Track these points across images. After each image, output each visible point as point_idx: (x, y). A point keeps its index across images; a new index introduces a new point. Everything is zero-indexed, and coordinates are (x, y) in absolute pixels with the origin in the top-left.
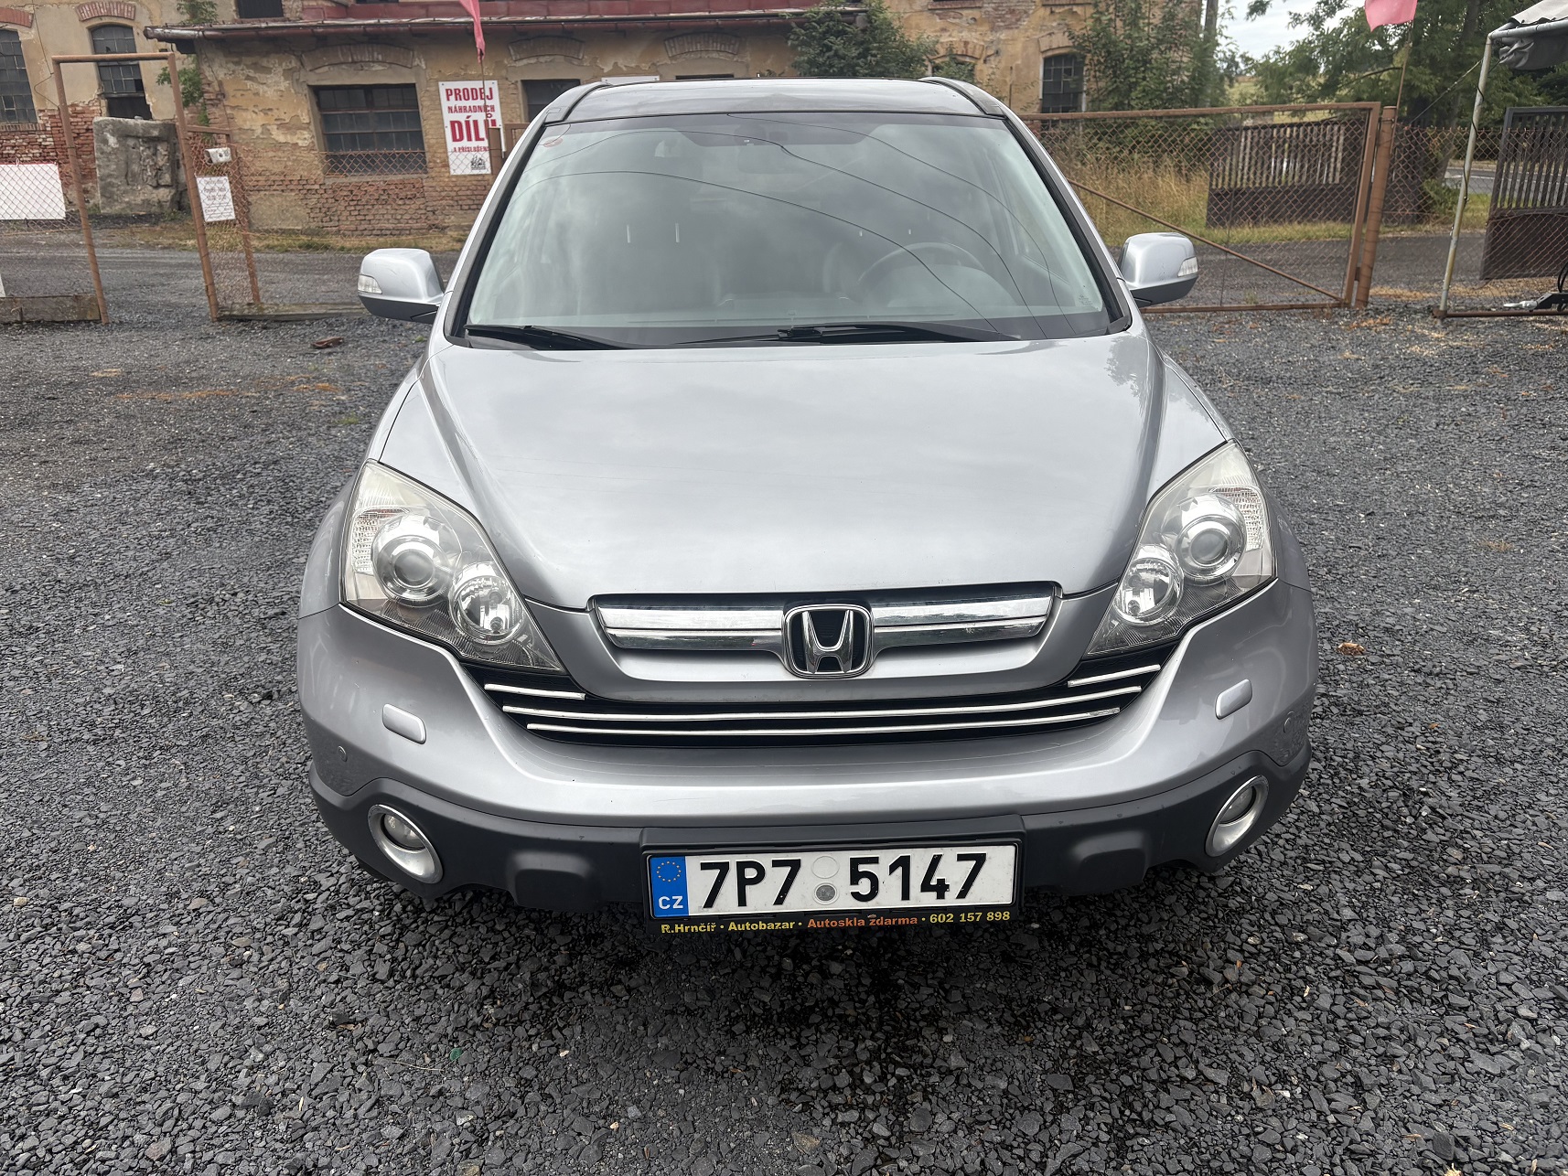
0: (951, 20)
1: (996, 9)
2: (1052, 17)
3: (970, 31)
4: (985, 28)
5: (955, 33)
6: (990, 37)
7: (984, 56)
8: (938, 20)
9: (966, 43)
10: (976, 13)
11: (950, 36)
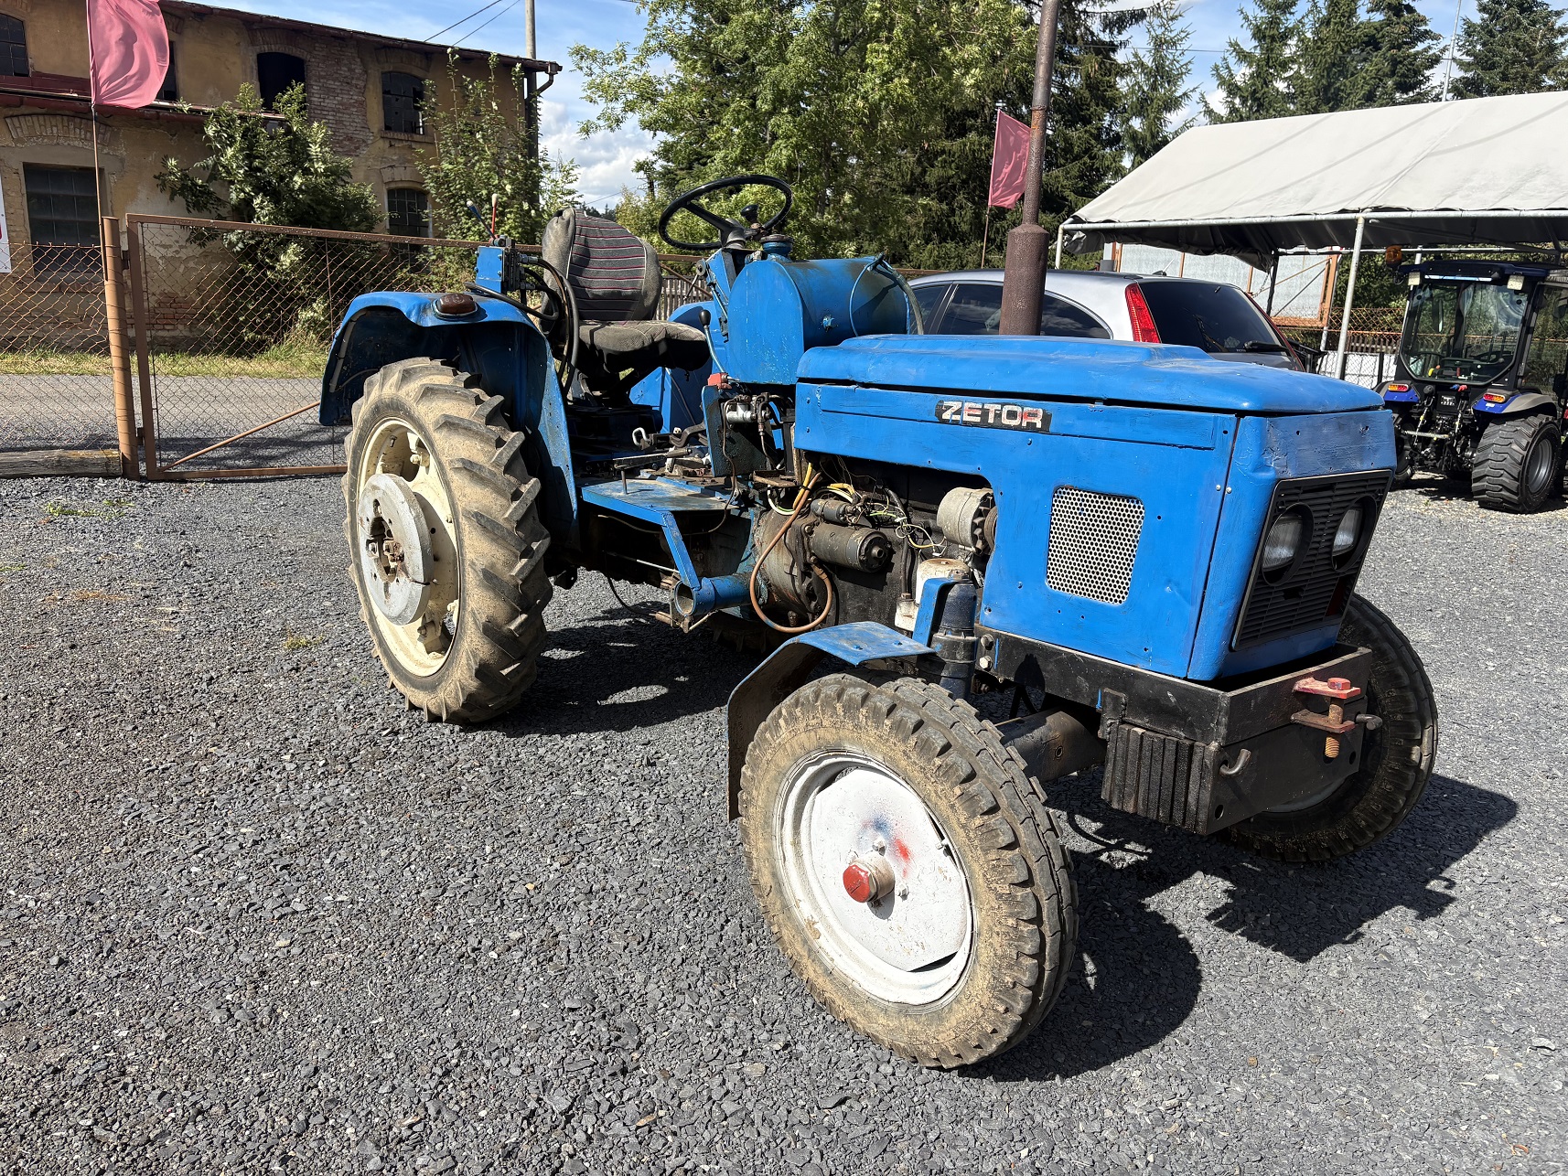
2: (392, 151)
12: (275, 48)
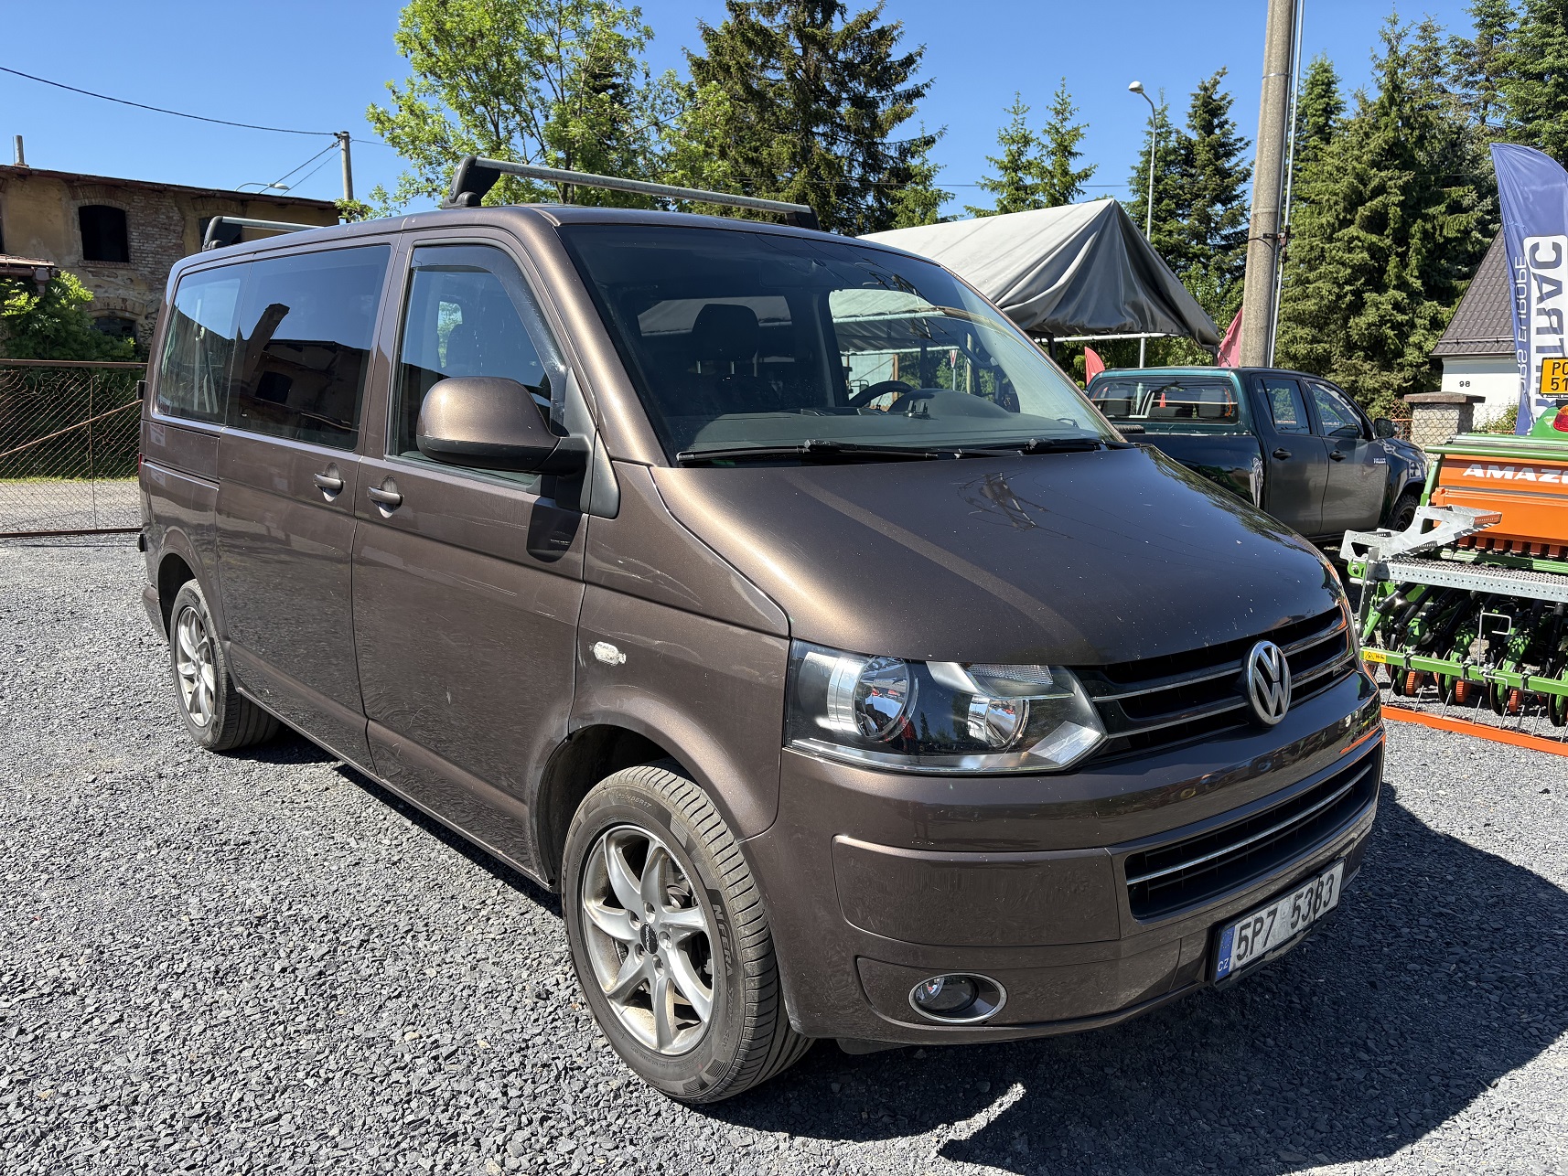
0: (105, 278)
1: (152, 273)
3: (127, 289)
4: (143, 288)
5: (111, 290)
6: (149, 297)
7: (145, 313)
8: (91, 277)
9: (124, 300)
10: (131, 274)
11: (106, 292)
12: (95, 202)
